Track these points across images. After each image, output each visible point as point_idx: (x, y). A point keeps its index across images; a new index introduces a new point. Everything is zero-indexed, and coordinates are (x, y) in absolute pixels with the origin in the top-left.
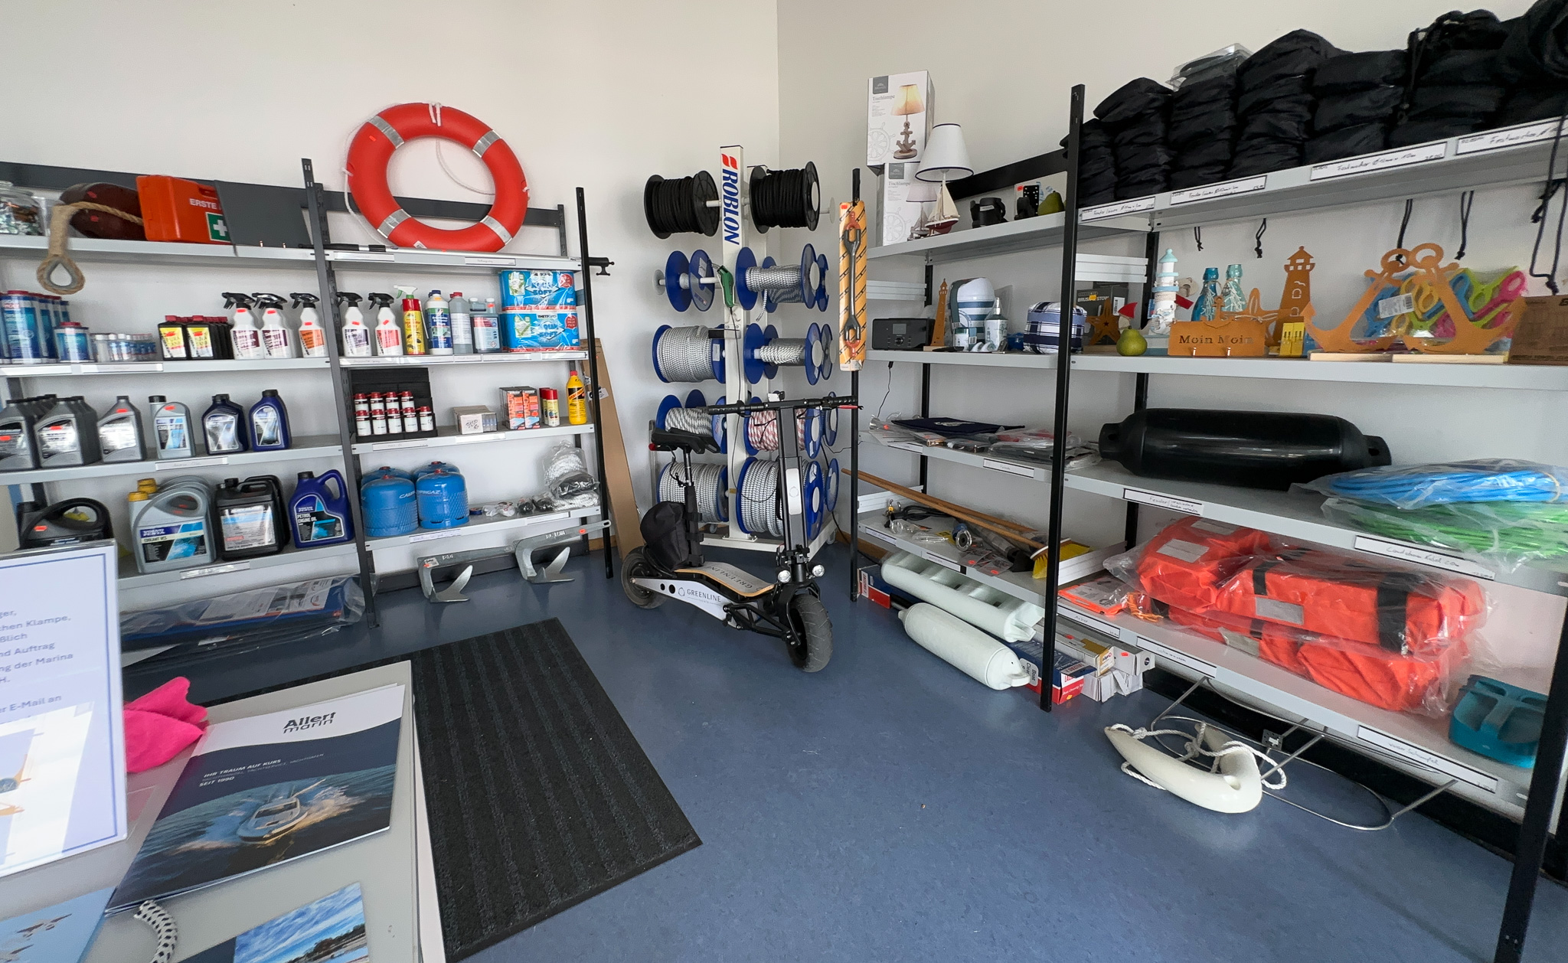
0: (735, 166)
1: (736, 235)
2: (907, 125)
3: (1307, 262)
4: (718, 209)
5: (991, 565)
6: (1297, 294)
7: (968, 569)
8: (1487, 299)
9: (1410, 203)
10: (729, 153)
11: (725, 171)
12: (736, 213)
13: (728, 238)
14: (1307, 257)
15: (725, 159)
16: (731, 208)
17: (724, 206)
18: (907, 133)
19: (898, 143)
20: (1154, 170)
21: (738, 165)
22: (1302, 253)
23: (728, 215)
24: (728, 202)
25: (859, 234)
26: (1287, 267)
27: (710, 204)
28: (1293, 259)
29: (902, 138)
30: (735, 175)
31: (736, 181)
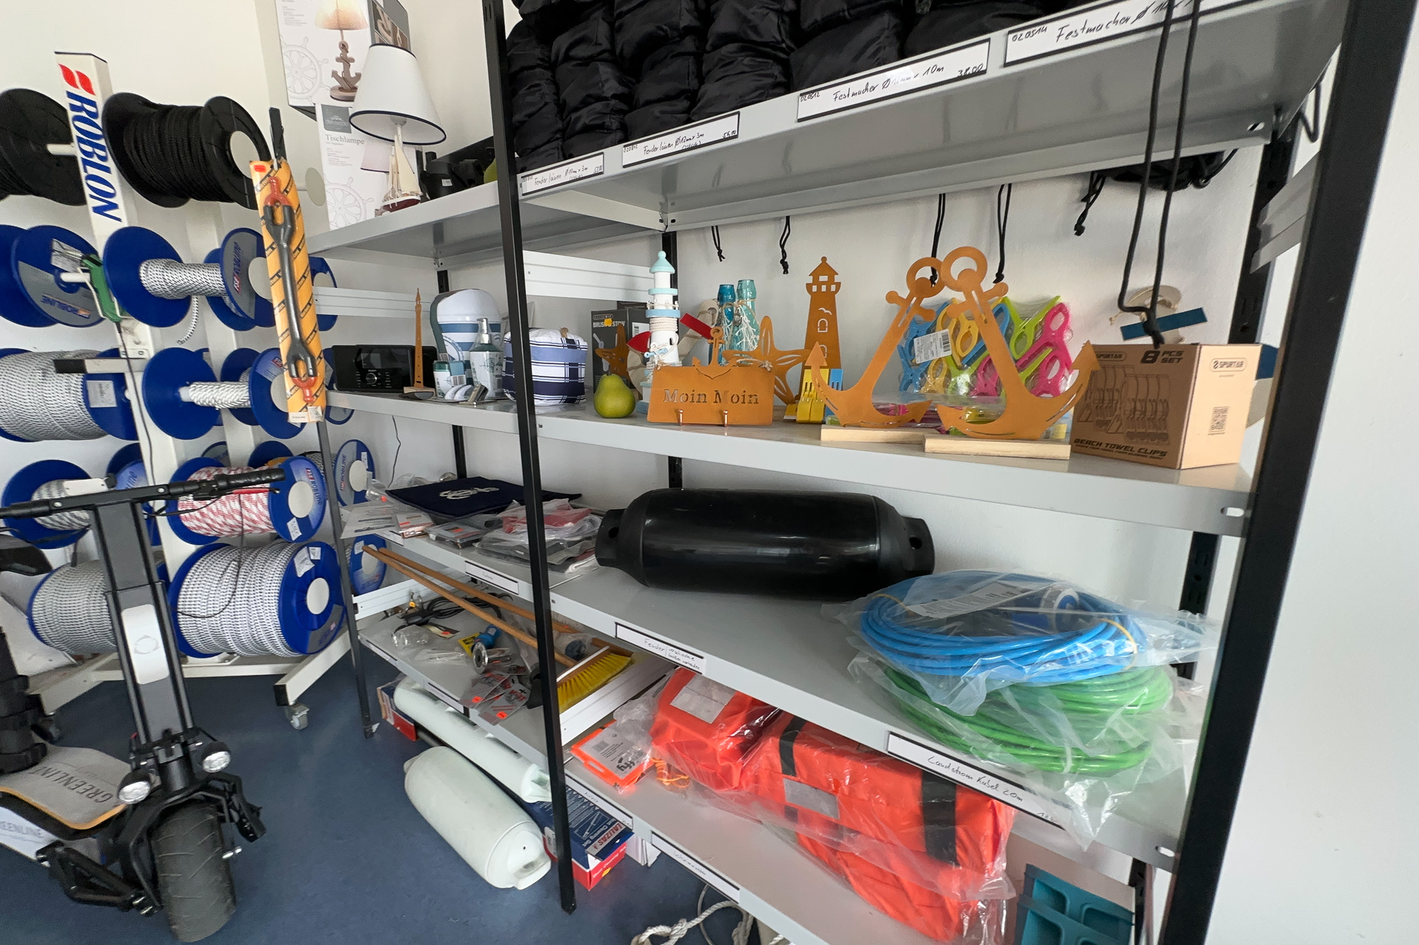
0: (89, 89)
1: (114, 206)
2: (344, 47)
3: (831, 281)
4: (73, 159)
5: (502, 701)
6: (823, 327)
7: (471, 711)
8: (1030, 342)
9: (942, 198)
10: (74, 65)
11: (71, 95)
12: (107, 170)
13: (98, 210)
14: (832, 273)
15: (68, 75)
16: (95, 160)
17: (80, 156)
18: (346, 61)
19: (334, 74)
20: (598, 106)
21: (95, 86)
22: (825, 267)
23: (92, 171)
24: (88, 149)
25: (291, 214)
26: (809, 287)
27: (54, 149)
28: (815, 274)
29: (339, 68)
30: (93, 104)
31: (95, 115)
